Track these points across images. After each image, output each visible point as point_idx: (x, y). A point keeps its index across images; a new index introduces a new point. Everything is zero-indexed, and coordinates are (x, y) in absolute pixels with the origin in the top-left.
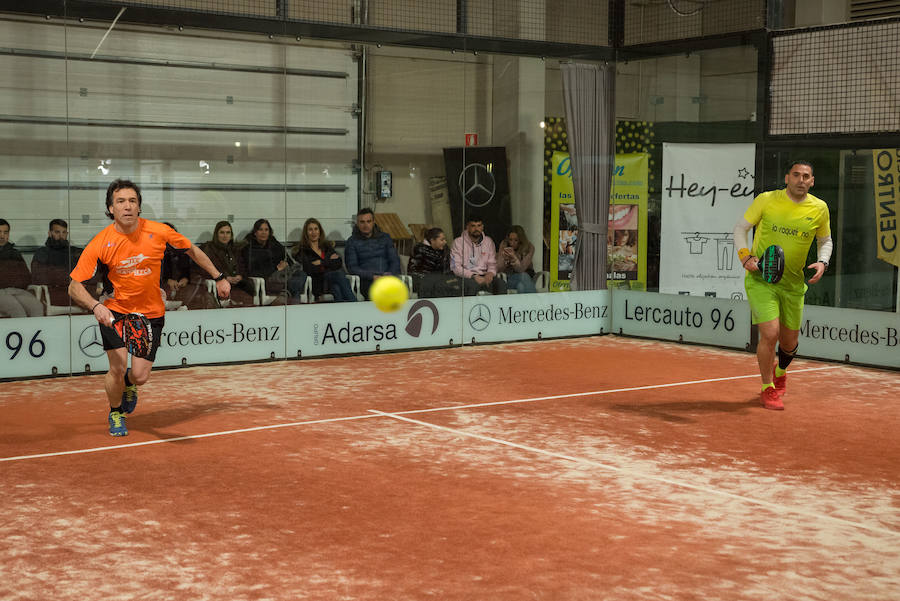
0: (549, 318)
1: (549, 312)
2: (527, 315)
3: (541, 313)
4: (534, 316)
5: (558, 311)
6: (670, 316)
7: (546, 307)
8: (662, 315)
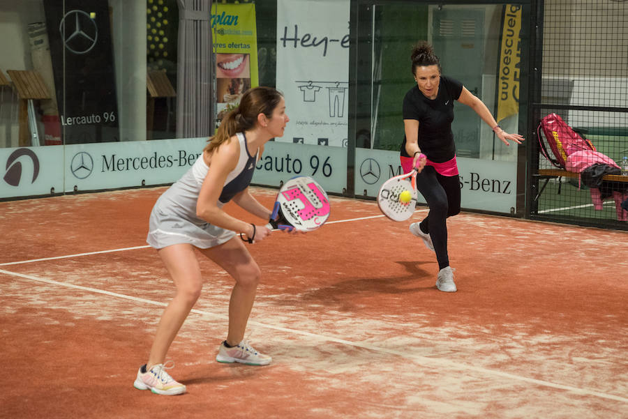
0: (153, 165)
1: (153, 160)
2: (131, 163)
3: (145, 160)
4: (138, 163)
5: (162, 159)
6: (271, 162)
7: (150, 155)
8: (264, 162)
